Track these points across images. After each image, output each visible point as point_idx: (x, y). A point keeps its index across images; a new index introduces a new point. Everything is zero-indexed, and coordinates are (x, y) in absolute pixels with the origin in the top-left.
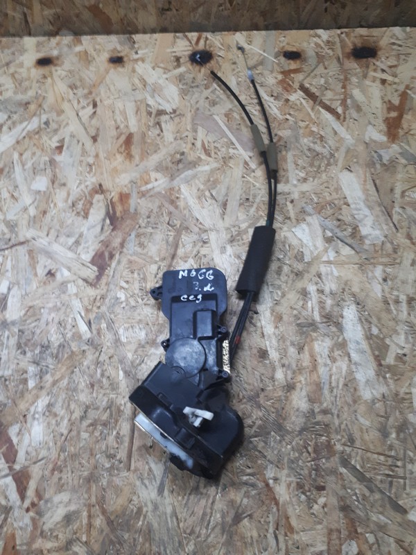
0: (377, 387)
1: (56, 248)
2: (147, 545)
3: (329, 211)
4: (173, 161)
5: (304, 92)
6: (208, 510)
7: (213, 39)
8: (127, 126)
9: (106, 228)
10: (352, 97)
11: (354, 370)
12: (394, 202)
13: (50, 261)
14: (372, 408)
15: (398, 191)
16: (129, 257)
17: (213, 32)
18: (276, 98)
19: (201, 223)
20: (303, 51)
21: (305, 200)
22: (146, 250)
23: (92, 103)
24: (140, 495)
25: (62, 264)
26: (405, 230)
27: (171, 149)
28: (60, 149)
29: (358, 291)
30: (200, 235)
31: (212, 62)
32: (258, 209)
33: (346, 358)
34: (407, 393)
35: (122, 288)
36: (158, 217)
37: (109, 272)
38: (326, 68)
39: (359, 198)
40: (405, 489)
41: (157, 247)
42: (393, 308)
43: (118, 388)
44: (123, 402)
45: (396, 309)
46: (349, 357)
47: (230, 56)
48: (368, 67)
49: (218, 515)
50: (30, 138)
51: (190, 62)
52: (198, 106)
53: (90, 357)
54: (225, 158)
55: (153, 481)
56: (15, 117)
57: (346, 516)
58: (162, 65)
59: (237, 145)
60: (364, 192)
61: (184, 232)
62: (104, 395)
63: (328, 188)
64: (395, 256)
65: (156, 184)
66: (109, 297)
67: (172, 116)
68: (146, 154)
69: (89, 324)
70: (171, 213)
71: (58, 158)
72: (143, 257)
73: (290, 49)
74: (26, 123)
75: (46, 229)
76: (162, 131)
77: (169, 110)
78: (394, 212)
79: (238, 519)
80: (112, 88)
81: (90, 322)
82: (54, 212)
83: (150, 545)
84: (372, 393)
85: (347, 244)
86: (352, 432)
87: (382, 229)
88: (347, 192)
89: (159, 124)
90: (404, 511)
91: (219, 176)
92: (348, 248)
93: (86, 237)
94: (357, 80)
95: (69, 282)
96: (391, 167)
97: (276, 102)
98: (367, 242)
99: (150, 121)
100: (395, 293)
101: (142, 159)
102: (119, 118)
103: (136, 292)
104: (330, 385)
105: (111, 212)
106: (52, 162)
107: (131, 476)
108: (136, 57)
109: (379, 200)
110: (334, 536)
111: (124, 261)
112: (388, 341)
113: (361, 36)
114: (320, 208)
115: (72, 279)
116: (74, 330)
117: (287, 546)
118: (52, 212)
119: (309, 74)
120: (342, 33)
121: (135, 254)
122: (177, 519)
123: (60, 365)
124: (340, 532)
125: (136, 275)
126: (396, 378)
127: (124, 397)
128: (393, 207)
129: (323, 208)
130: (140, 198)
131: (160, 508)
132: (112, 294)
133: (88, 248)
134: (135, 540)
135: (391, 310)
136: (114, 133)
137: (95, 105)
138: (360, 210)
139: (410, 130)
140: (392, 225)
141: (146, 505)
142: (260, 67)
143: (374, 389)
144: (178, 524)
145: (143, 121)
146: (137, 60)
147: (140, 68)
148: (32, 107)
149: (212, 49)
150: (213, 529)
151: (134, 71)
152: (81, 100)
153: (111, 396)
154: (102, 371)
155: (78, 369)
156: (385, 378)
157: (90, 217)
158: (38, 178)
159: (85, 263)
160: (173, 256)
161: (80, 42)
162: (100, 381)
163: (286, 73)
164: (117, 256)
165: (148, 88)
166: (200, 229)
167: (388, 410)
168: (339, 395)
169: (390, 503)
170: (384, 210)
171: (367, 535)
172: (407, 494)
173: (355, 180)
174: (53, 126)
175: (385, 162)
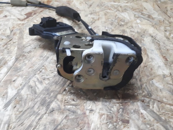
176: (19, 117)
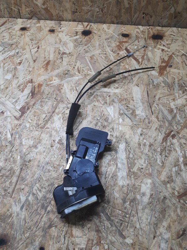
0: (126, 180)
1: (7, 102)
2: (10, 230)
3: (124, 102)
4: (64, 73)
5: (126, 51)
6: (39, 220)
7: (94, 26)
8: (49, 58)
9: (29, 97)
10: (147, 55)
11: (118, 171)
12: (154, 102)
13: (4, 107)
14: (122, 189)
15: (157, 97)
16: (35, 110)
17: (94, 23)
18: (114, 52)
19: (69, 100)
20: (131, 34)
21: (115, 96)
22: (43, 108)
23: (37, 47)
24: (13, 209)
25: (8, 109)
26: (156, 115)
27: (64, 68)
28: (20, 63)
29: (128, 137)
30: (67, 105)
31: (91, 35)
32: (94, 97)
33: (116, 166)
34: (139, 186)
35: (29, 122)
36: (52, 95)
37: (26, 115)
38: (139, 42)
39: (139, 98)
40: (127, 228)
41: (48, 107)
42: (142, 147)
43: (16, 163)
45: (143, 148)
46: (117, 165)
47: (99, 33)
48: (157, 43)
49: (43, 223)
50: (10, 58)
51: (82, 34)
52: (80, 52)
53: (9, 148)
54: (86, 75)
55: (20, 203)
56: (6, 49)
57: (97, 235)
58: (70, 34)
59: (92, 70)
60: (141, 96)
61: (60, 103)
62: (10, 164)
63: (127, 92)
64: (149, 125)
65: (54, 82)
66: (23, 125)
67: (68, 55)
68: (53, 69)
69: (12, 135)
70: (57, 94)
71: (18, 67)
72: (41, 111)
73: (125, 33)
74: (10, 52)
75: (6, 94)
76: (62, 61)
77: (68, 52)
78: (153, 106)
79: (50, 226)
80: (47, 42)
81: (12, 134)
82: (11, 88)
83: (11, 230)
84: (123, 183)
85: (128, 117)
86: (110, 198)
87: (146, 113)
88: (134, 95)
89: (62, 58)
90: (124, 238)
91: (81, 82)
92: (128, 119)
93: (20, 100)
94: (151, 49)
95: (9, 117)
96: (157, 87)
97: (114, 54)
98: (138, 117)
99: (59, 56)
100: (145, 141)
101: (51, 71)
102: (47, 54)
103: (34, 124)
104: (105, 176)
105: (33, 91)
106: (15, 68)
107: (11, 200)
108: (60, 30)
109: (148, 100)
110: (90, 242)
111: (33, 111)
112: (136, 161)
113: (158, 30)
114: (121, 101)
115: (10, 116)
116: (5, 136)
117: (68, 242)
118: (10, 88)
119: (131, 44)
120: (149, 28)
121: (38, 109)
122: (25, 221)
124: (93, 241)
125: (36, 118)
126: (136, 178)
127: (17, 167)
128: (153, 104)
129: (122, 100)
130: (46, 87)
131: (20, 215)
132: (24, 124)
133: (20, 104)
134: (6, 227)
135: (141, 148)
136: (43, 60)
137: (38, 48)
138: (138, 103)
139: (170, 72)
140: (151, 111)
141: (14, 213)
142: (110, 39)
143: (124, 181)
144: (25, 224)
145: (56, 56)
146: (60, 31)
147: (60, 35)
148: (14, 46)
149: (92, 30)
150: (39, 229)
151: (58, 36)
152: (33, 45)
153: (12, 165)
154: (12, 155)
155: (2, 152)
156: (131, 177)
157: (24, 92)
158: (8, 74)
159: (17, 110)
160: (53, 112)
161: (39, 22)
162: (10, 159)
163: (121, 43)
164: (31, 109)
165: (62, 43)
166: (68, 102)
167: (128, 191)
168: (108, 181)
169: (119, 233)
170: (149, 104)
171: (105, 245)
172: (127, 230)
173: (139, 90)
174: (20, 54)
175: (155, 84)
176: (30, 216)
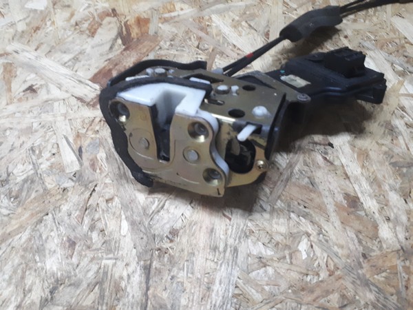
1: (45, 62)
3: (392, 48)
9: (116, 47)
13: (33, 75)
21: (360, 37)
25: (51, 80)
36: (185, 41)
43: (118, 248)
44: (125, 274)
53: (75, 198)
61: (218, 56)
62: (92, 259)
63: (383, 29)
65: (181, 13)
69: (79, 153)
70: (201, 38)
75: (35, 44)
81: (80, 150)
88: (406, 34)
91: (256, 11)
93: (88, 54)
95: (58, 100)
105: (125, 33)
114: (380, 45)
115: (61, 97)
116: (53, 160)
118: (48, 29)
123: (20, 210)
127: (127, 265)
129: (383, 45)
130: (162, 23)
133: (89, 65)
153: (104, 262)
154: (93, 220)
155: (50, 215)
157: (97, 36)
162: (87, 237)
166: (238, 54)
173: (409, 24)
